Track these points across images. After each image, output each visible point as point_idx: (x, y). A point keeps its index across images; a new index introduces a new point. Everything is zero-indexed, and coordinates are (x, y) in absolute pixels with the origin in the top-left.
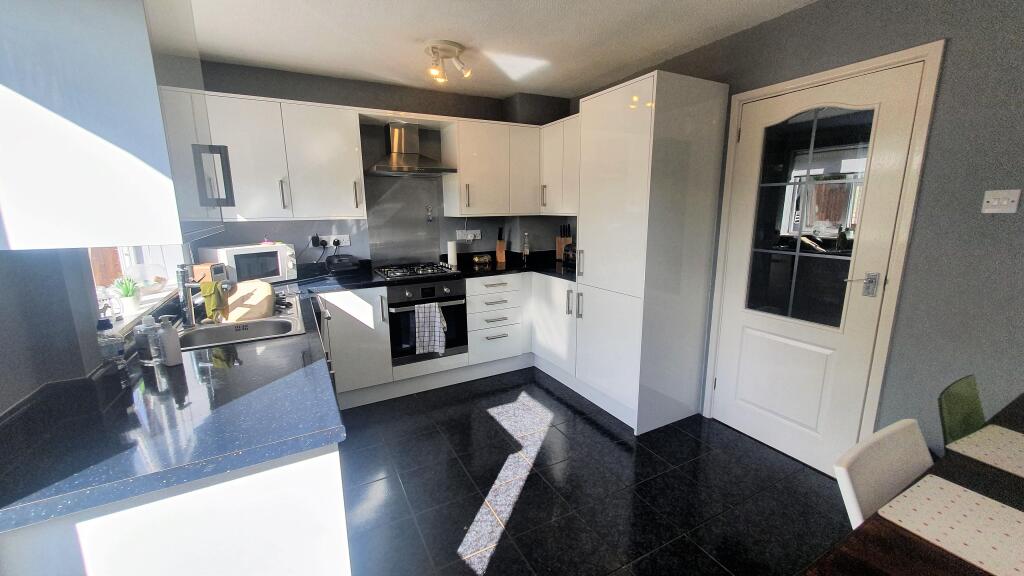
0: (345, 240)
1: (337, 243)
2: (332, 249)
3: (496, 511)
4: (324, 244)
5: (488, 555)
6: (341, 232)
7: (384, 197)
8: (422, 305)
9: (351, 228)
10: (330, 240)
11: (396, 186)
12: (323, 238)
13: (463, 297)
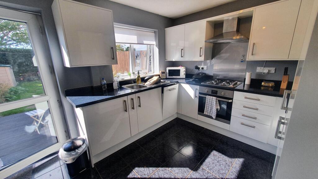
0: (205, 68)
1: (203, 68)
2: (201, 71)
3: (155, 173)
4: (199, 68)
5: (135, 177)
6: (204, 65)
7: (222, 51)
8: (211, 97)
9: (208, 63)
10: (201, 67)
11: (229, 46)
12: (199, 66)
13: (232, 99)
